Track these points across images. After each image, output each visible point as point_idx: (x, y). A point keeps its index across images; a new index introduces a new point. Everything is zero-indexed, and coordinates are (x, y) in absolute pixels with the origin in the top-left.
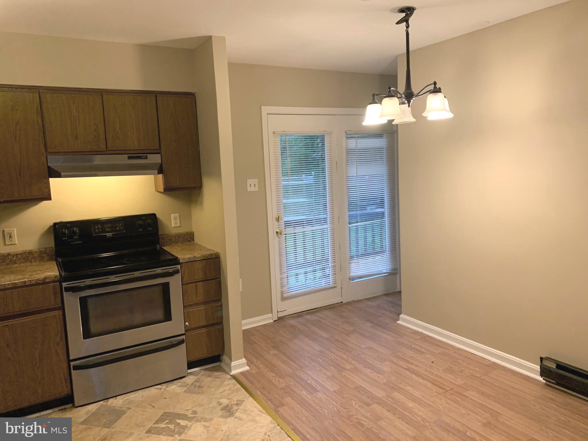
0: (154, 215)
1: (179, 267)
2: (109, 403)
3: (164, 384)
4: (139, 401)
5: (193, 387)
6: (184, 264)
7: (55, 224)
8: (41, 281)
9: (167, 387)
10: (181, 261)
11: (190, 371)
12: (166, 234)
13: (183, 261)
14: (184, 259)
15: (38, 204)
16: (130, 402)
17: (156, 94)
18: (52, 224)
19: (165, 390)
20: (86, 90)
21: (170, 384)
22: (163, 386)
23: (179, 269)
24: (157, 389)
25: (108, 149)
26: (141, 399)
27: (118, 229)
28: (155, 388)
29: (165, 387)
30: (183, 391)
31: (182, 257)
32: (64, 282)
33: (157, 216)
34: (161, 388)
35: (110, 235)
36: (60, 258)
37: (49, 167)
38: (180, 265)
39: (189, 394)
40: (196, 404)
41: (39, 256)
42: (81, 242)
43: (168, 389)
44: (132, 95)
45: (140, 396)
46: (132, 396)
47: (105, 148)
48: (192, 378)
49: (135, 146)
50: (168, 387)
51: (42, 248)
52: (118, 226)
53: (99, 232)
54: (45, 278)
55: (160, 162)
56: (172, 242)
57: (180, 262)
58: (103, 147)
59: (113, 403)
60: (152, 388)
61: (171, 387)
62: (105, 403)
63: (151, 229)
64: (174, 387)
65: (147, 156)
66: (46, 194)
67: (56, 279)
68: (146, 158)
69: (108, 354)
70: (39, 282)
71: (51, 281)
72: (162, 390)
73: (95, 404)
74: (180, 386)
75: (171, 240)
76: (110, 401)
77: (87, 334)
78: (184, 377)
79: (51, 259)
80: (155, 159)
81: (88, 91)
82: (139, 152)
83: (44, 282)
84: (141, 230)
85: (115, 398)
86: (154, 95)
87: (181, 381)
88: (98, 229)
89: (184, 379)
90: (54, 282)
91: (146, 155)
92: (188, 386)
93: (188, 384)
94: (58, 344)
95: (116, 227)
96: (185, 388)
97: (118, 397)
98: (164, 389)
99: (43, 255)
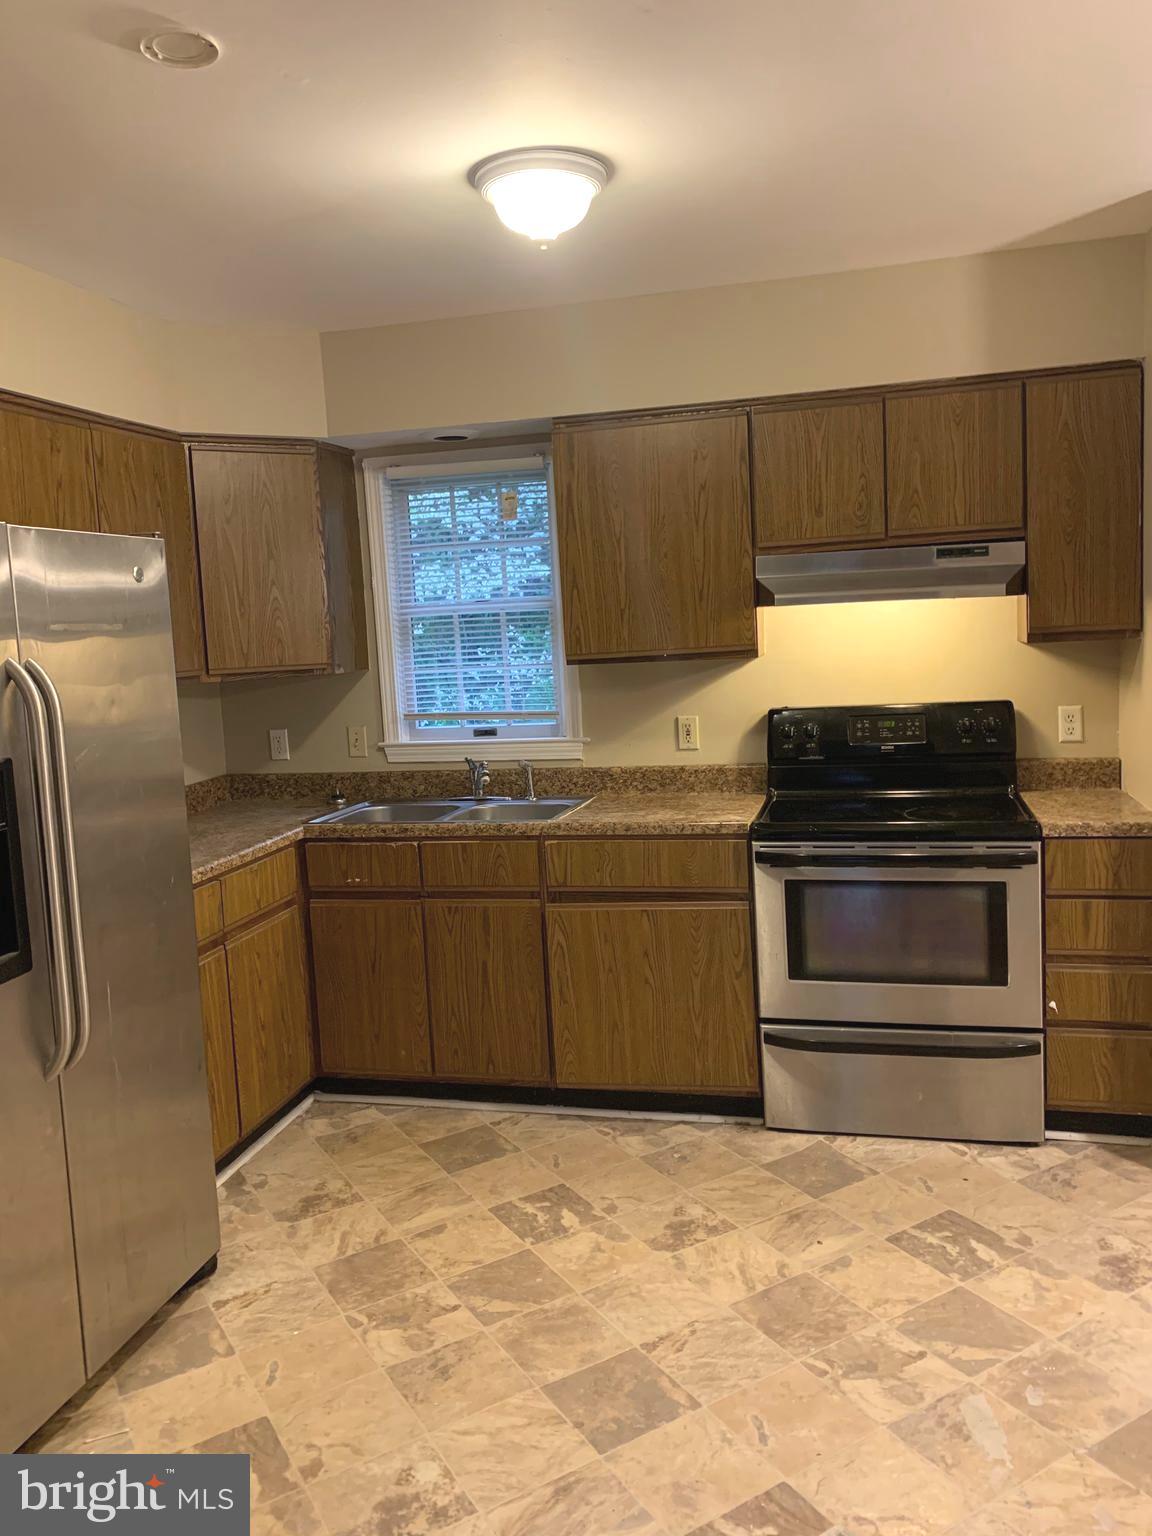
0: (1008, 705)
1: (1037, 846)
2: (835, 1143)
3: (975, 1145)
4: (902, 1165)
5: (1047, 1178)
6: (1055, 841)
7: (772, 712)
8: (713, 830)
9: (980, 1154)
10: (1045, 832)
11: (1050, 1134)
12: (1038, 759)
13: (1052, 832)
14: (1054, 827)
15: (744, 664)
16: (882, 1160)
17: (1020, 380)
18: (766, 712)
19: (975, 1160)
20: (850, 393)
21: (991, 1150)
22: (970, 1149)
23: (1036, 853)
24: (955, 1150)
25: (890, 534)
26: (909, 1161)
27: (910, 733)
28: (949, 1147)
29: (976, 1152)
30: (1017, 1178)
31: (1051, 822)
32: (757, 840)
33: (1016, 707)
34: (966, 1153)
35: (889, 747)
36: (776, 790)
37: (757, 583)
38: (1040, 843)
39: (1029, 1191)
40: (1039, 1221)
41: (736, 779)
42: (821, 758)
43: (981, 1160)
44: (958, 392)
45: (910, 1153)
46: (890, 1147)
47: (884, 530)
48: (1056, 1154)
49: (957, 524)
50: (984, 1155)
51: (743, 764)
52: (910, 727)
53: (865, 738)
54: (721, 826)
55: (1024, 563)
56: (1054, 782)
57: (1044, 835)
58: (877, 528)
59: (843, 1146)
60: (943, 1144)
61: (992, 1160)
62: (828, 1142)
63: (993, 740)
64: (999, 1161)
65: (987, 548)
66: (747, 642)
67: (742, 832)
68: (986, 553)
69: (842, 1029)
70: (708, 832)
71: (730, 835)
72: (967, 1158)
73: (805, 1137)
74: (1015, 1164)
75: (1051, 774)
76: (840, 1140)
77: (797, 968)
78: (1035, 1145)
79: (758, 790)
80: (1011, 554)
81: (856, 396)
82: (969, 537)
83: (717, 835)
84: (968, 741)
85: (851, 1138)
86: (1019, 383)
87: (1022, 1151)
88: (863, 729)
89: (1031, 1150)
90: (737, 836)
91: (984, 545)
92: (1036, 1172)
93: (1038, 1166)
94: (738, 975)
95: (906, 728)
96: (1026, 1174)
97: (859, 1139)
98: (971, 1157)
99: (745, 779)
